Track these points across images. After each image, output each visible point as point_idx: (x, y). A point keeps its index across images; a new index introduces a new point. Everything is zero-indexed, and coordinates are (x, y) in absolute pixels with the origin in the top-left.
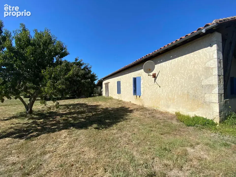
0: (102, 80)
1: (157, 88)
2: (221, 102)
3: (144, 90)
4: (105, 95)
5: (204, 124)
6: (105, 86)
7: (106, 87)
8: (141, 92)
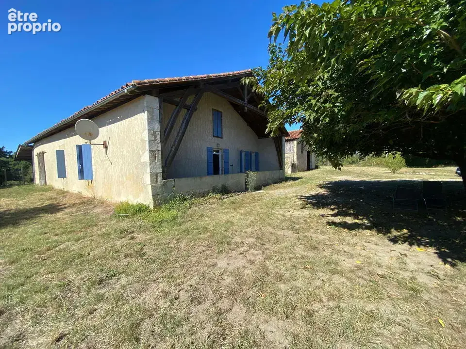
0: (32, 144)
1: (109, 166)
2: (157, 182)
3: (96, 169)
4: (40, 182)
5: (135, 212)
6: (38, 158)
7: (39, 163)
8: (94, 173)
